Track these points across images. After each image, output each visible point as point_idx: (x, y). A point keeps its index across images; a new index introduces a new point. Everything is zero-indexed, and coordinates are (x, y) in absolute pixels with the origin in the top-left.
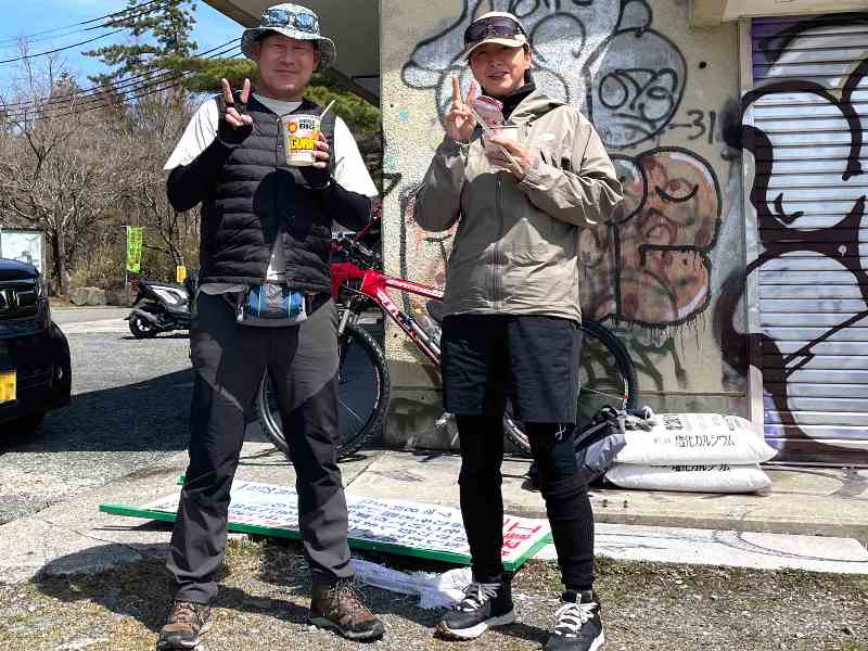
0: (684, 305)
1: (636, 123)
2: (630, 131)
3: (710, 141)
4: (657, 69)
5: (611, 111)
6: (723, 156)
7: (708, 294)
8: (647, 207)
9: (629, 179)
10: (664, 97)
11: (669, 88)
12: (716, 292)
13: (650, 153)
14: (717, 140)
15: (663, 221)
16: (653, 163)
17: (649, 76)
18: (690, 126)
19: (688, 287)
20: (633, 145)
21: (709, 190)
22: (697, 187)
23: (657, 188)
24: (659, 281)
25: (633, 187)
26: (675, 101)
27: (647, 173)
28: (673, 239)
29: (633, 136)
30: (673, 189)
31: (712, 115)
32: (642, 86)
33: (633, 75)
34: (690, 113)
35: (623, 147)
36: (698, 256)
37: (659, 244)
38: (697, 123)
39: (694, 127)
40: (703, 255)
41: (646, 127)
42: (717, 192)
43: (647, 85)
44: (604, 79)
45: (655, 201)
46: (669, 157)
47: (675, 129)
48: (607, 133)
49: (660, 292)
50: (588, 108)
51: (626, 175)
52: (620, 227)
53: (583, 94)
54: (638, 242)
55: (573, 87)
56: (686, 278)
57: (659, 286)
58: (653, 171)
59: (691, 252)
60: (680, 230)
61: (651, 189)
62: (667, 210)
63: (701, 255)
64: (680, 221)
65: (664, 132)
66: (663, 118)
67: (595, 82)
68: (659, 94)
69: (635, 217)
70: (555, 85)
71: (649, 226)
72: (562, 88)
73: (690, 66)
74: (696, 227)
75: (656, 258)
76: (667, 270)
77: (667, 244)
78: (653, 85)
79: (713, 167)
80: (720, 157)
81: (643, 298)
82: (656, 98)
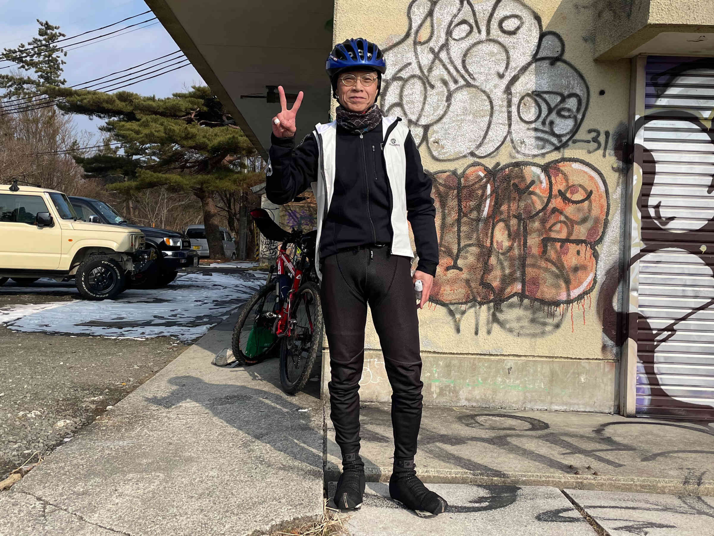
0: (575, 288)
1: (546, 136)
2: (541, 143)
3: (604, 155)
4: (566, 93)
5: (527, 126)
6: (613, 168)
7: (595, 281)
8: (551, 206)
9: (537, 182)
10: (569, 117)
11: (575, 110)
12: (601, 277)
13: (557, 161)
14: (610, 155)
15: (562, 218)
16: (558, 170)
17: (559, 99)
18: (588, 142)
19: (580, 273)
20: (543, 155)
21: (601, 197)
22: (591, 192)
23: (560, 191)
24: (557, 268)
25: (540, 188)
26: (579, 121)
27: (553, 178)
28: (570, 233)
29: (543, 147)
30: (572, 193)
31: (607, 134)
32: (553, 105)
33: (546, 96)
34: (590, 131)
35: (535, 156)
36: (588, 249)
37: (559, 237)
38: (595, 140)
39: (592, 143)
40: (593, 248)
41: (554, 140)
42: (607, 197)
43: (557, 105)
44: (522, 98)
45: (558, 202)
46: (571, 166)
47: (576, 144)
48: (521, 143)
49: (557, 276)
50: (508, 122)
51: (536, 179)
52: (528, 222)
53: (505, 109)
54: (542, 235)
55: (497, 103)
56: (578, 266)
57: (557, 271)
58: (557, 177)
59: (584, 244)
60: (576, 226)
61: (555, 192)
62: (567, 210)
63: (591, 248)
64: (576, 220)
65: (568, 146)
66: (568, 133)
67: (515, 100)
68: (566, 114)
69: (541, 214)
70: (482, 100)
71: (552, 221)
72: (487, 103)
73: (592, 93)
74: (589, 224)
75: (555, 249)
76: (564, 258)
77: (564, 238)
78: (562, 106)
79: (605, 177)
80: (611, 168)
81: (543, 281)
82: (564, 117)
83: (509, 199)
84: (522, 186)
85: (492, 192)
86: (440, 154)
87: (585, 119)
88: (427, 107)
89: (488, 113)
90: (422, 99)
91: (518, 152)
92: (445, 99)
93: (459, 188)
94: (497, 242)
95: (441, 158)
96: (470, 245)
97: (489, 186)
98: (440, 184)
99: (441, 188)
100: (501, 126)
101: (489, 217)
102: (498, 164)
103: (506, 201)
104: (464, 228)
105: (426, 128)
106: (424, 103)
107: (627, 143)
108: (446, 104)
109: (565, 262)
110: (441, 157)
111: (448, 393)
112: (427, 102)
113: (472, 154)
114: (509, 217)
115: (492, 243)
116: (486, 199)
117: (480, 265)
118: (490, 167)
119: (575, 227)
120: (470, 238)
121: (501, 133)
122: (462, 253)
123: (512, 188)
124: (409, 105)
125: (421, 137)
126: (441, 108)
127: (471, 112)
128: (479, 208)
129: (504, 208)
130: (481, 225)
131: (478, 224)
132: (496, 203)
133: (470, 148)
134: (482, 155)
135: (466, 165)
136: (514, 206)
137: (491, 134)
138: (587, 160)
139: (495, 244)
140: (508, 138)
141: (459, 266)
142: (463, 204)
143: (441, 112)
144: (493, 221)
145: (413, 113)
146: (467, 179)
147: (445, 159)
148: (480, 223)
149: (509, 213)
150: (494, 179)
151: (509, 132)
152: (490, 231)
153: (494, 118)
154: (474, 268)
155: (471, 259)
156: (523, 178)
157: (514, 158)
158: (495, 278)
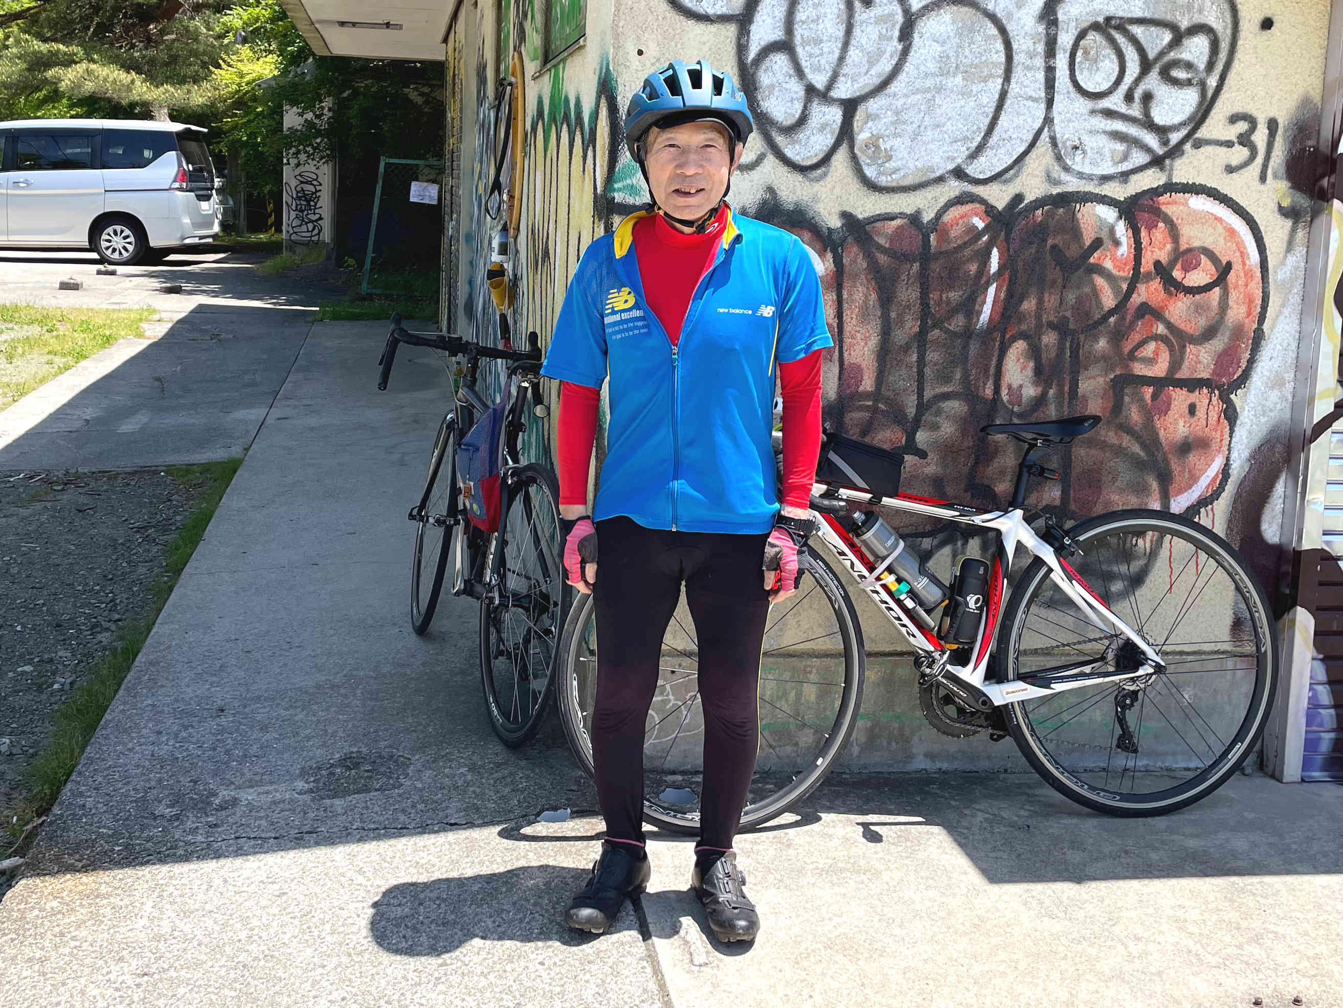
0: (1180, 492)
1: (1133, 131)
2: (1120, 147)
3: (1263, 178)
4: (1184, 24)
5: (1088, 104)
6: (1281, 209)
7: (1225, 472)
8: (1136, 299)
9: (1107, 242)
10: (1189, 83)
11: (1202, 66)
12: (1238, 468)
13: (1156, 192)
14: (1275, 176)
15: (1161, 329)
16: (1157, 213)
17: (1167, 37)
18: (1229, 144)
19: (1192, 458)
20: (1125, 176)
21: (1249, 275)
22: (1229, 266)
23: (1157, 264)
24: (1144, 446)
25: (1114, 259)
26: (1210, 93)
27: (1143, 233)
28: (1176, 364)
29: (1125, 157)
30: (1186, 269)
31: (1272, 125)
32: (1151, 55)
33: (1137, 31)
34: (1234, 119)
35: (1105, 179)
36: (1214, 399)
37: (1150, 374)
38: (1245, 140)
39: (1237, 147)
40: (1225, 398)
41: (1151, 140)
42: (1263, 280)
43: (1162, 54)
44: (1082, 35)
45: (1152, 289)
46: (1186, 204)
47: (1202, 149)
48: (1076, 148)
49: (1140, 465)
50: (1047, 94)
51: (1104, 235)
52: (1082, 337)
53: (1039, 62)
54: (1113, 370)
55: (1021, 45)
56: (1190, 440)
57: (1142, 454)
58: (1154, 230)
59: (1205, 391)
60: (1190, 349)
61: (1147, 265)
62: (1171, 308)
63: (1221, 397)
64: (1191, 332)
65: (1183, 154)
66: (1183, 124)
67: (1065, 39)
68: (1180, 74)
69: (1112, 320)
70: (987, 38)
71: (1135, 338)
72: (999, 46)
73: (1244, 25)
74: (1218, 344)
75: (1142, 400)
76: (1158, 424)
77: (1163, 375)
78: (1172, 55)
79: (1262, 229)
80: (1276, 209)
81: (1111, 476)
82: (1175, 82)
83: (1042, 284)
84: (1073, 252)
85: (1002, 267)
86: (880, 173)
87: (1225, 88)
88: (853, 54)
89: (1000, 71)
90: (841, 34)
91: (1067, 169)
92: (896, 33)
93: (925, 256)
94: (1010, 387)
95: (884, 184)
96: (946, 397)
97: (995, 252)
98: (880, 247)
99: (882, 259)
100: (1030, 103)
101: (993, 325)
102: (1018, 198)
103: (1034, 289)
104: (933, 356)
105: (850, 107)
106: (846, 45)
107: (1316, 149)
108: (900, 47)
109: (1162, 433)
110: (883, 181)
111: (885, 744)
112: (853, 42)
113: (959, 173)
114: (1039, 326)
115: (997, 390)
116: (988, 284)
117: (969, 442)
118: (1000, 205)
119: (1188, 350)
120: (945, 378)
121: (1029, 120)
122: (928, 417)
123: (1048, 257)
124: (807, 48)
125: (837, 131)
126: (887, 55)
127: (957, 67)
128: (970, 306)
129: (1029, 305)
130: (974, 348)
131: (965, 347)
132: (1010, 294)
133: (953, 159)
134: (981, 177)
135: (942, 201)
136: (1051, 300)
137: (1005, 124)
138: (1224, 190)
139: (1004, 392)
140: (1045, 134)
141: (920, 446)
142: (934, 296)
143: (886, 66)
144: (1003, 336)
145: (818, 69)
146: (943, 235)
147: (894, 184)
148: (972, 342)
149: (1038, 317)
150: (1008, 235)
151: (1048, 120)
152: (994, 362)
153: (1013, 81)
154: (954, 449)
155: (948, 429)
156: (1075, 231)
157: (1057, 182)
158: (1002, 473)
